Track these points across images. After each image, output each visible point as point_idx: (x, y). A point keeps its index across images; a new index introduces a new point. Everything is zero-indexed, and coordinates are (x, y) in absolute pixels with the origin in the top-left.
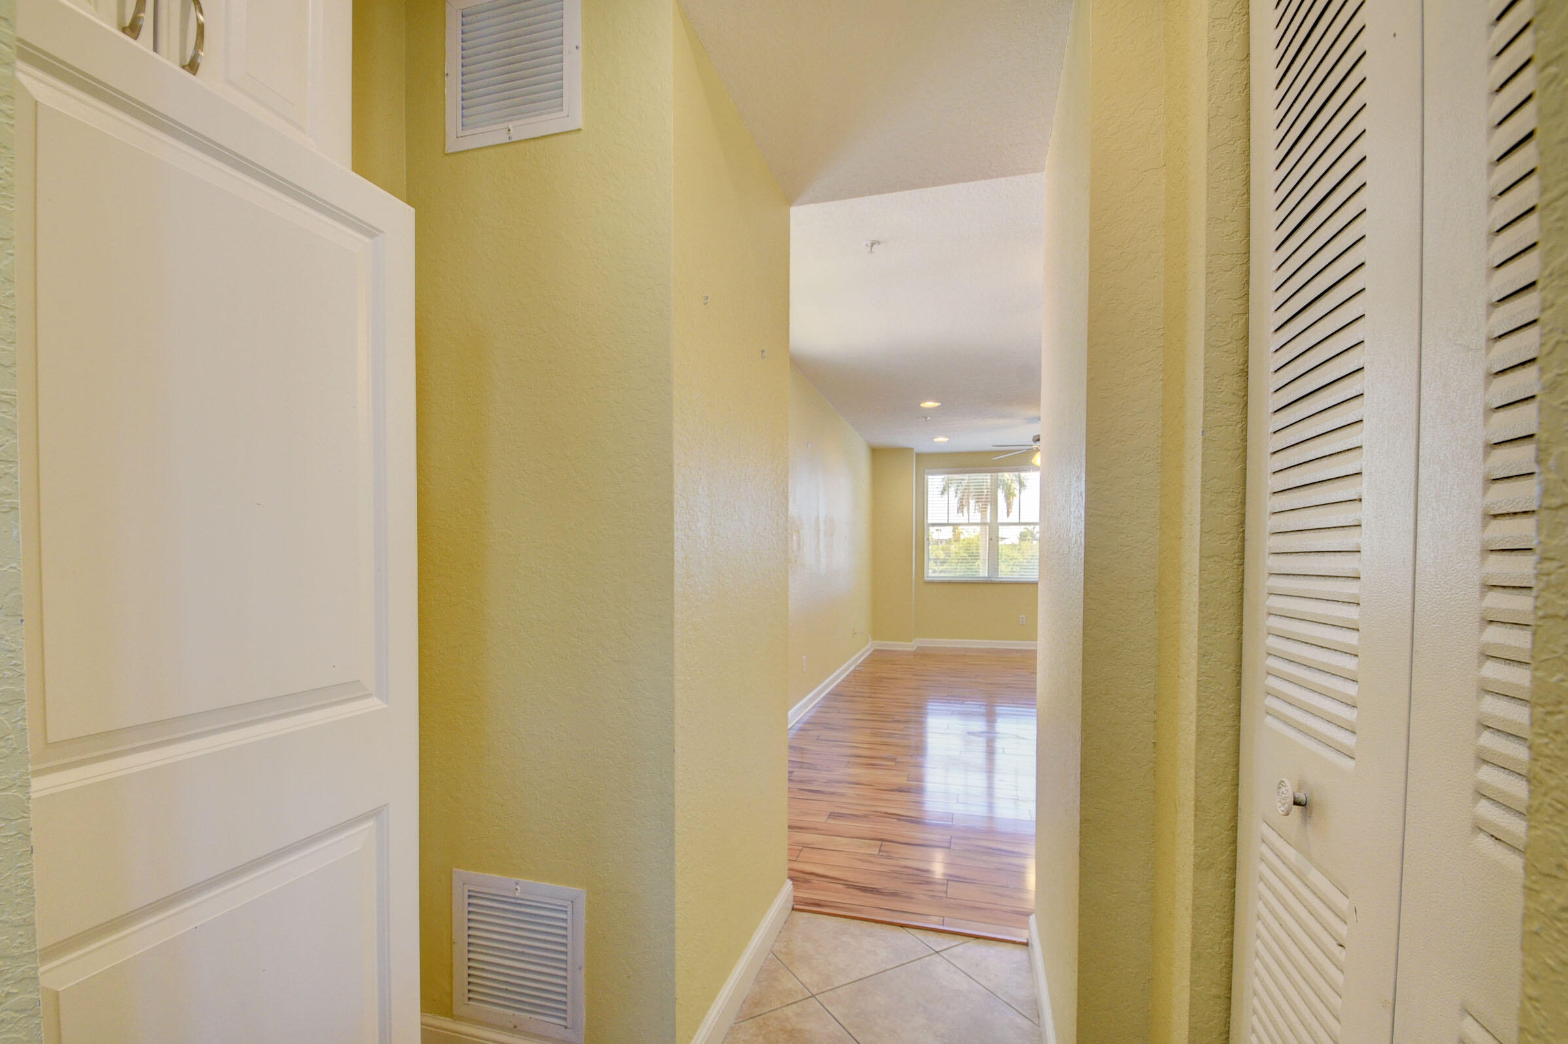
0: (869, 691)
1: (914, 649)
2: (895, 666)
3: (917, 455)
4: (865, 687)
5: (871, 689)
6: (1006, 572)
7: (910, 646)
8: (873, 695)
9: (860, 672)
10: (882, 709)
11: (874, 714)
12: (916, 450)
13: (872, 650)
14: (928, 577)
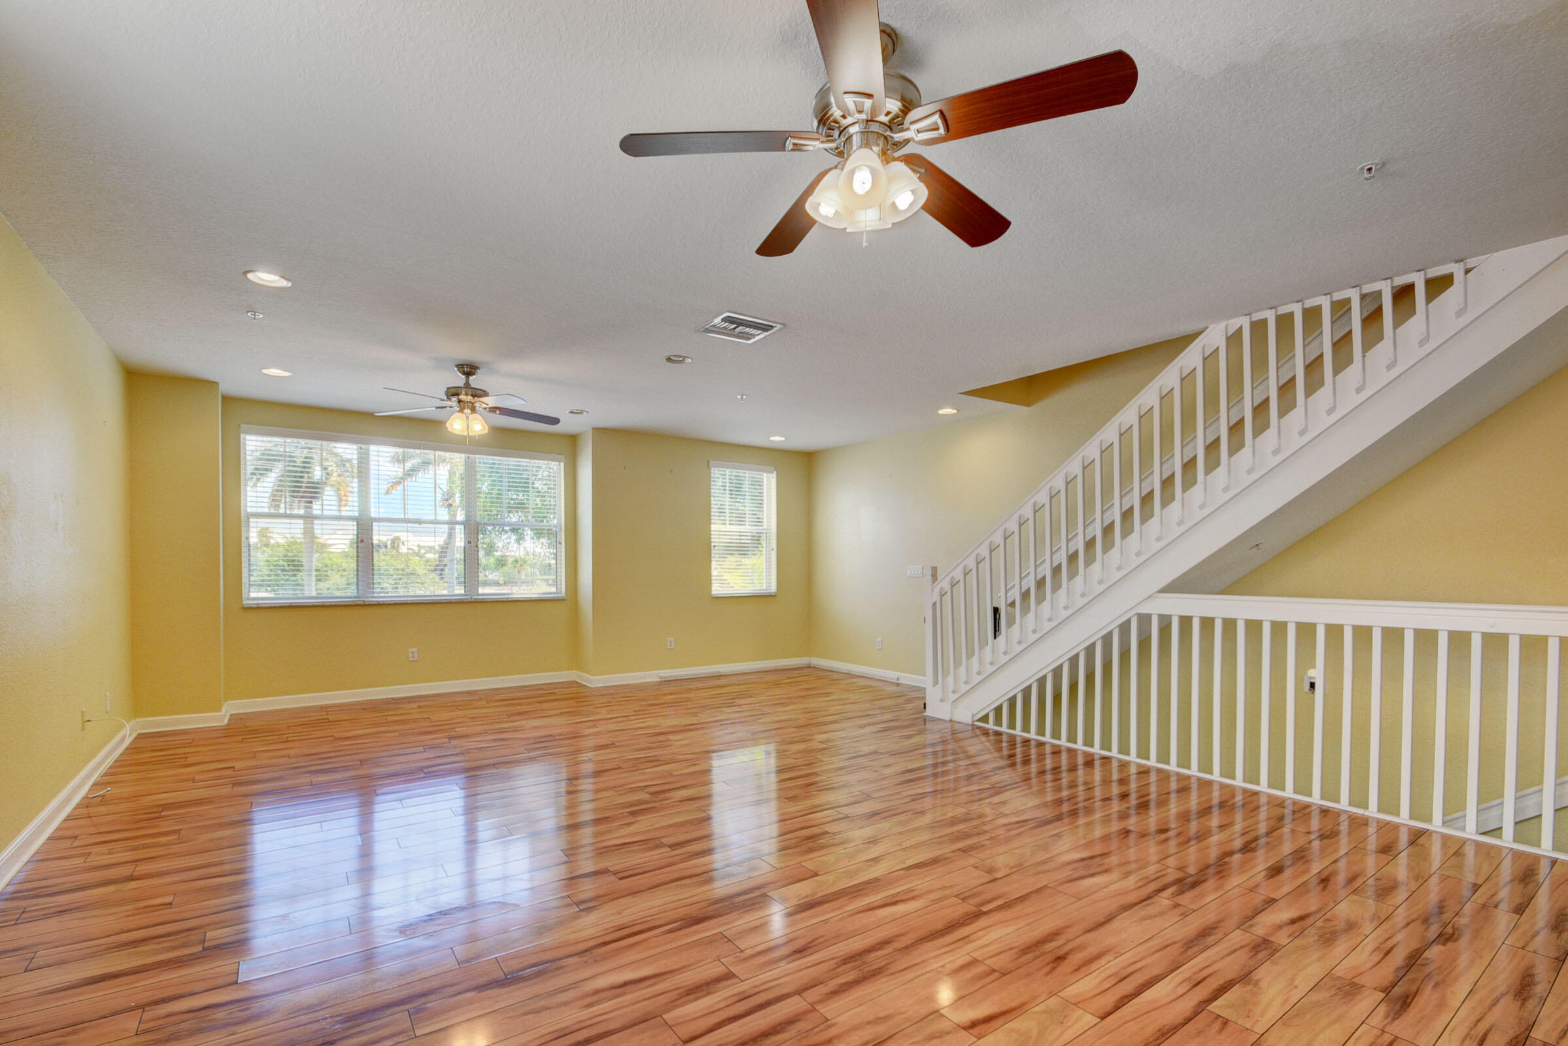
0: (130, 856)
1: (226, 722)
2: (189, 769)
3: (227, 399)
4: (117, 846)
5: (134, 849)
6: (387, 588)
7: (219, 718)
8: (142, 868)
9: (104, 801)
10: (167, 914)
11: (144, 940)
12: (226, 387)
13: (134, 735)
14: (249, 599)
